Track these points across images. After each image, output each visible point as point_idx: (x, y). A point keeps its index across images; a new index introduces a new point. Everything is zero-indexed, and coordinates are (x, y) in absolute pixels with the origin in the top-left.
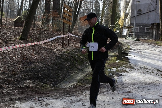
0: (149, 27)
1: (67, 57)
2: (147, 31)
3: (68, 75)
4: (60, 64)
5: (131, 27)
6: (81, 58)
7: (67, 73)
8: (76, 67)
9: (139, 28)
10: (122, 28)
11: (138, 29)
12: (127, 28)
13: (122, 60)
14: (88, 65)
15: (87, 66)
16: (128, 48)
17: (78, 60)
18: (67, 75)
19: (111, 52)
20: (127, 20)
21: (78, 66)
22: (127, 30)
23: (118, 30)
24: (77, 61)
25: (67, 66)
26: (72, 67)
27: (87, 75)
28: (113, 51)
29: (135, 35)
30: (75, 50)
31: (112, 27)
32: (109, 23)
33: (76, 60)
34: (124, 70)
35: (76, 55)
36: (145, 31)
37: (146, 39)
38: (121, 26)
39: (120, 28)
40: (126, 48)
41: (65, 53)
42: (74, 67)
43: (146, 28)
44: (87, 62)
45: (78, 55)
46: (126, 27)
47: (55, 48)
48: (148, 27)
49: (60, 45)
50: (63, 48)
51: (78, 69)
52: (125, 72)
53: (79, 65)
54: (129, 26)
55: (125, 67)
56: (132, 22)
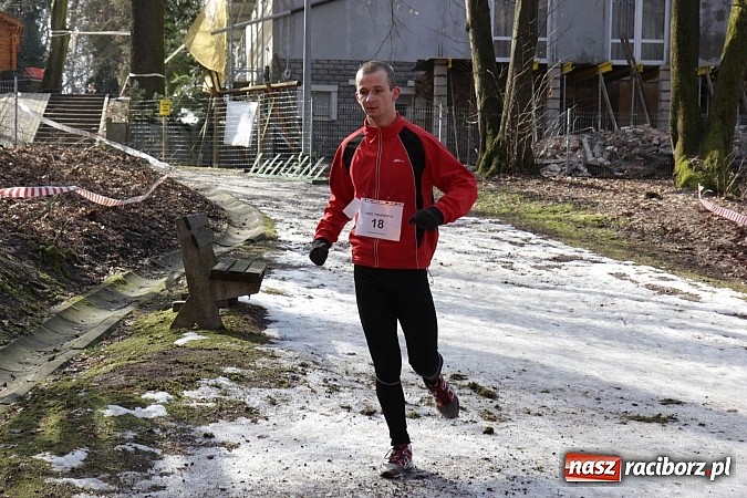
5: (284, 88)
9: (339, 92)
10: (221, 95)
11: (329, 100)
13: (220, 330)
16: (261, 240)
19: (138, 272)
20: (250, 32)
22: (254, 105)
23: (193, 109)
28: (155, 266)
31: (140, 86)
32: (118, 58)
38: (208, 79)
39: (204, 94)
40: (250, 241)
46: (246, 84)
52: (240, 415)
54: (265, 75)
55: (236, 379)
56: (285, 52)
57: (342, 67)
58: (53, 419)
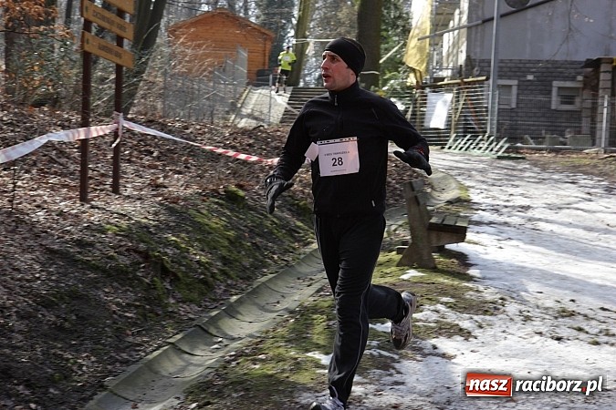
0: (573, 79)
1: (111, 258)
2: (563, 103)
3: (126, 362)
4: (74, 296)
5: (474, 82)
6: (198, 262)
7: (119, 350)
8: (170, 315)
9: (518, 86)
10: (423, 88)
11: (510, 92)
12: (448, 88)
13: (434, 269)
14: (236, 301)
15: (231, 305)
16: (458, 201)
17: (180, 275)
18: (117, 360)
20: (448, 39)
21: (183, 308)
22: (449, 97)
23: (401, 98)
24: (175, 279)
25: (114, 307)
26: (144, 316)
27: (237, 356)
29: (498, 123)
30: (156, 214)
33: (165, 272)
34: (448, 324)
35: (168, 244)
36: (550, 102)
37: (561, 149)
38: (412, 75)
39: (411, 88)
40: (450, 202)
41: (103, 232)
42: (158, 315)
43: (556, 84)
44: (229, 282)
45: (176, 245)
46: (443, 79)
47: (38, 206)
48: (565, 79)
49: (64, 186)
50: (88, 201)
51: (180, 325)
52: (455, 333)
53: (184, 302)
54: (459, 72)
55: (450, 307)
56: (475, 54)
57: (521, 65)
58: (319, 328)
